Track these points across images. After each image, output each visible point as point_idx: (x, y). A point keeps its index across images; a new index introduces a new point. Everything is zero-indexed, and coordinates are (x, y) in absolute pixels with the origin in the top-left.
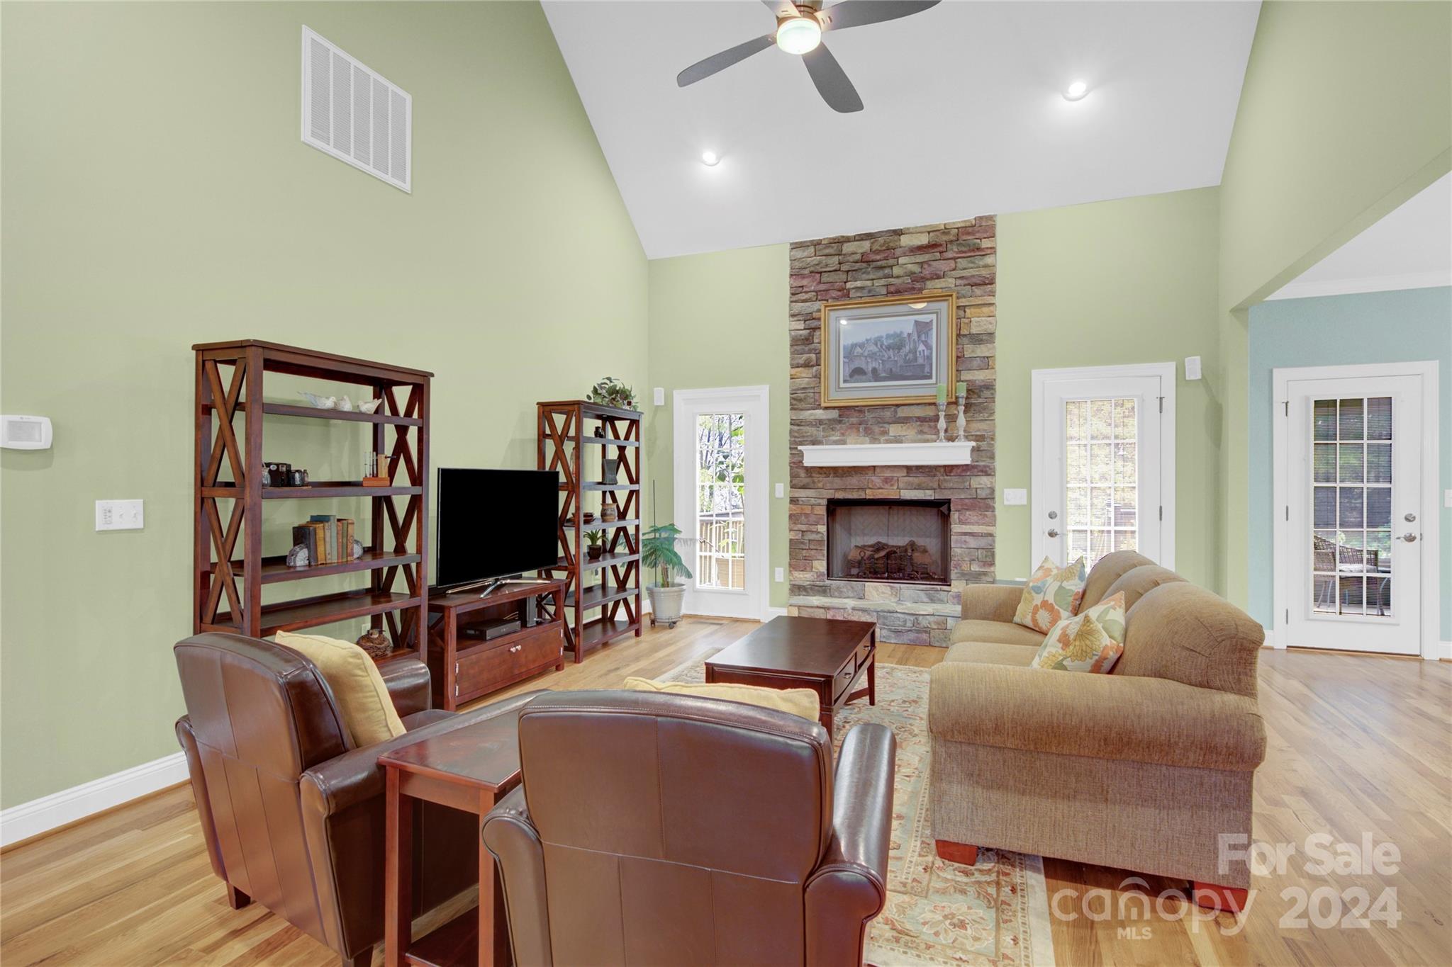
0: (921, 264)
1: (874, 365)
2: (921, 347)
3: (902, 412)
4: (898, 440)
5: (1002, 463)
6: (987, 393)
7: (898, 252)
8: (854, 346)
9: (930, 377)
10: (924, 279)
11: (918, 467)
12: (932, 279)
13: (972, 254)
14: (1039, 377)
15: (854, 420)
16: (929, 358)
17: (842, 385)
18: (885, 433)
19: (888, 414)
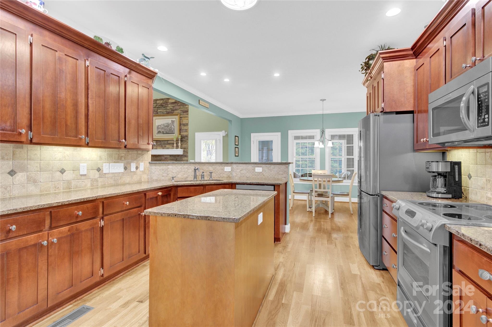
0: (173, 107)
1: (163, 130)
2: (173, 126)
3: (169, 142)
4: (168, 148)
5: (189, 154)
6: (186, 138)
7: (168, 103)
8: (159, 126)
9: (174, 134)
10: (174, 110)
11: (172, 155)
12: (175, 110)
13: (183, 105)
14: (197, 134)
15: (159, 143)
16: (174, 129)
17: (156, 135)
18: (165, 147)
19: (166, 142)
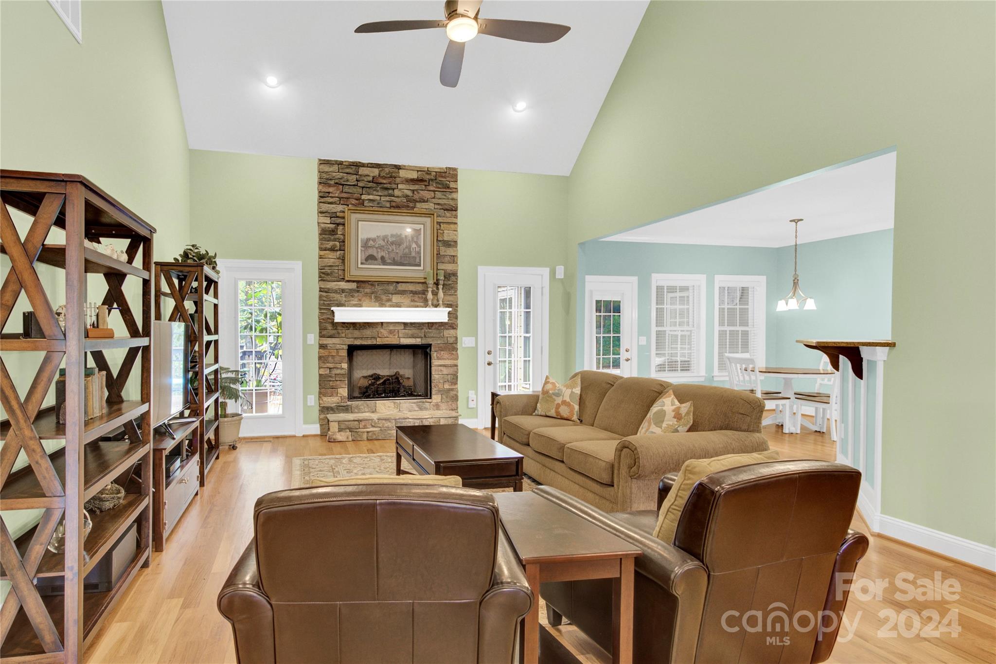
0: (413, 191)
1: (383, 254)
2: (414, 246)
3: (401, 287)
4: (398, 305)
5: (462, 322)
6: (453, 278)
7: (398, 180)
8: (368, 240)
9: (420, 265)
10: (415, 201)
11: (412, 324)
12: (420, 202)
13: (445, 190)
14: (482, 270)
15: (368, 290)
16: (419, 253)
17: (360, 266)
18: (389, 300)
19: (391, 288)
